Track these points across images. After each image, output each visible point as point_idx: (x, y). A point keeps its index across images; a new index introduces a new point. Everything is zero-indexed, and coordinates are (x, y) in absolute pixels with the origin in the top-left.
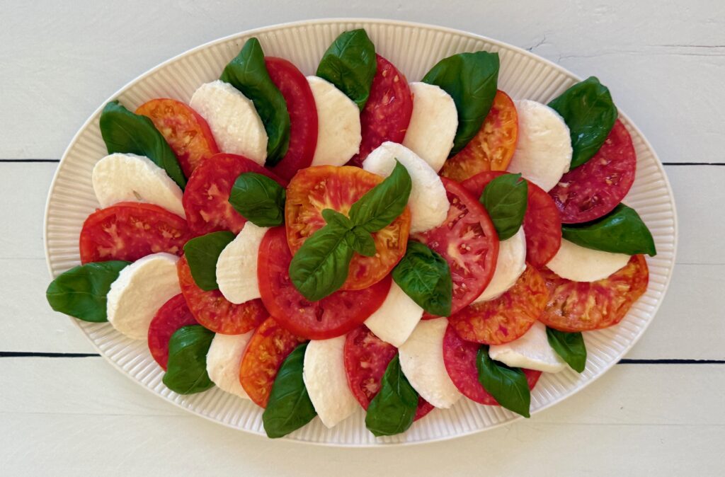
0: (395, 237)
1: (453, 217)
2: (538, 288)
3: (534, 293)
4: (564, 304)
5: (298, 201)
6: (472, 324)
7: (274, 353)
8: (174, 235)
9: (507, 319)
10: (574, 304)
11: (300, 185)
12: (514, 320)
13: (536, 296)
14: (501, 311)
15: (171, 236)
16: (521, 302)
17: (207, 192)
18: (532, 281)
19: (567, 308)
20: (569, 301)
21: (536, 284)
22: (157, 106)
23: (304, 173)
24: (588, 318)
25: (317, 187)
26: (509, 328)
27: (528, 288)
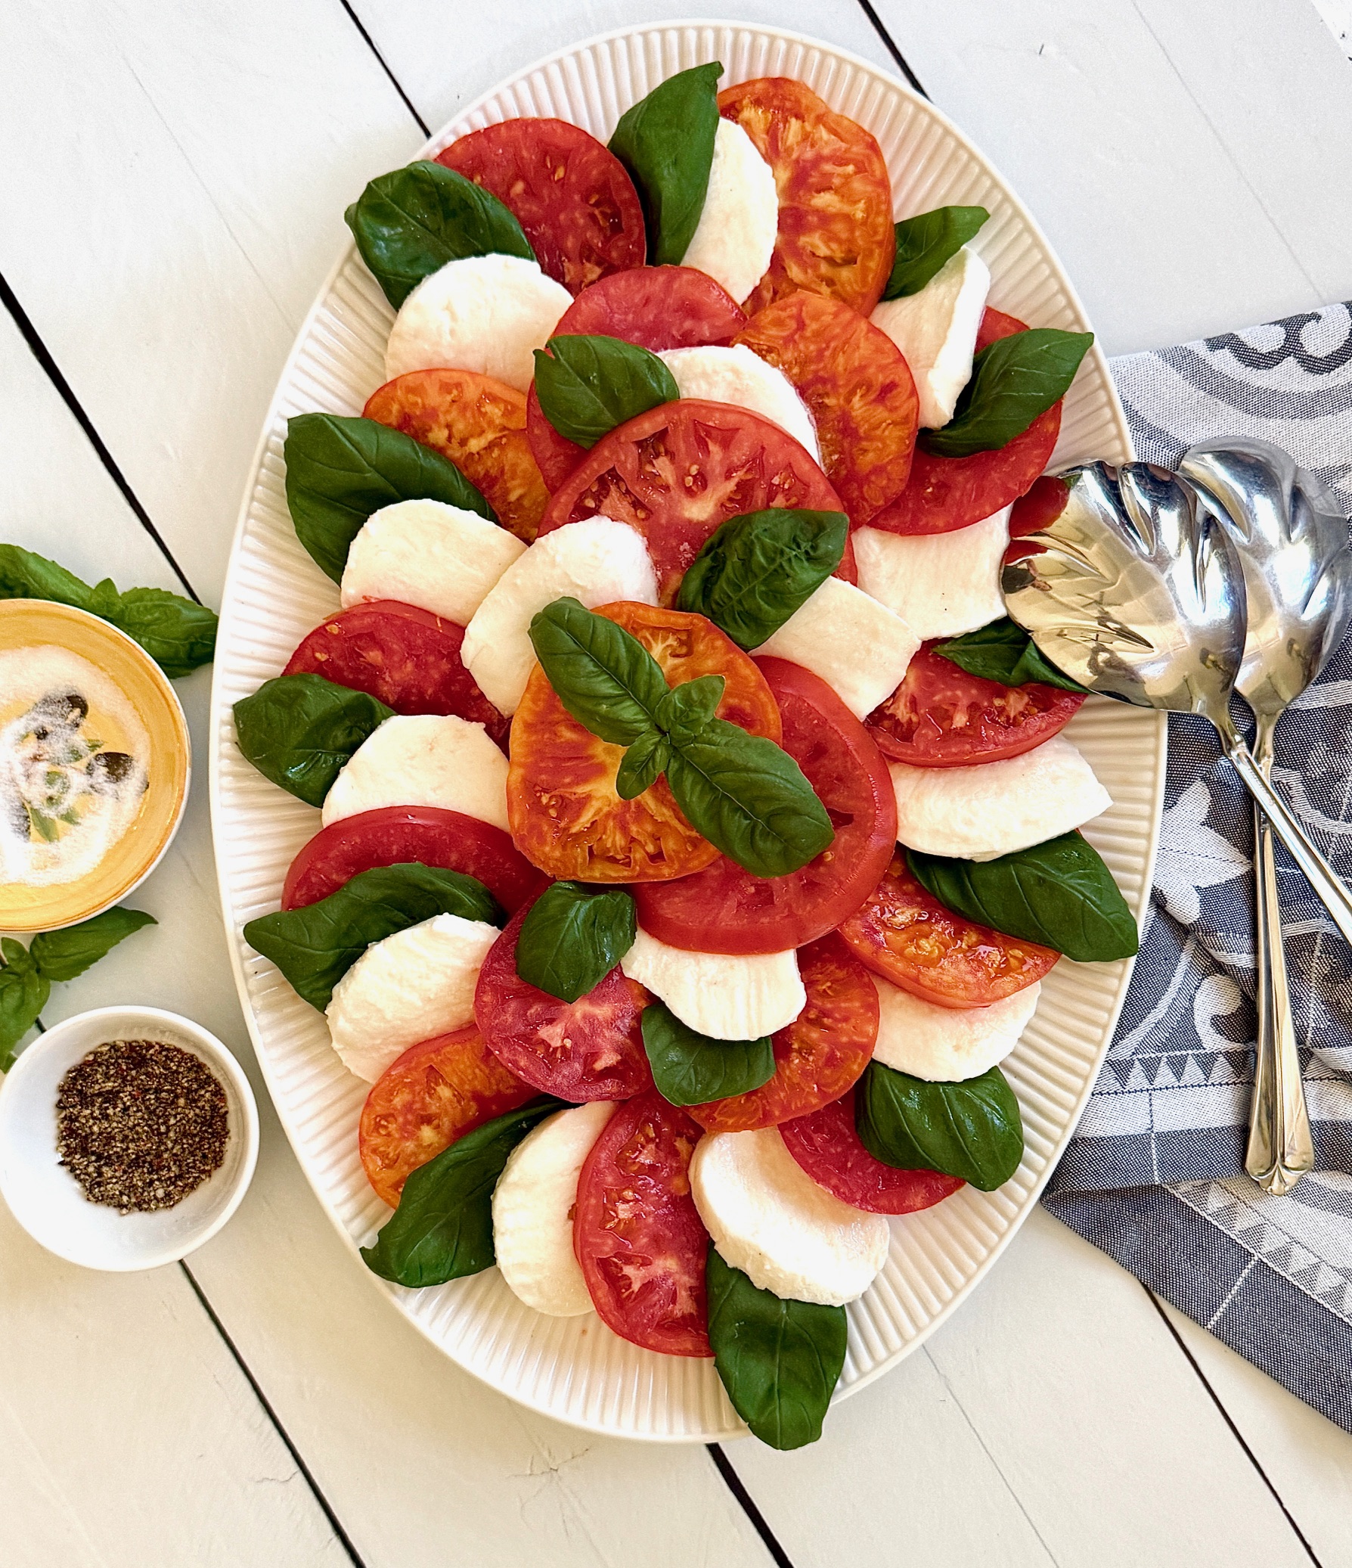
0: (665, 639)
1: (625, 508)
2: (790, 317)
3: (801, 326)
4: (830, 260)
5: (580, 854)
6: (870, 467)
7: (925, 927)
8: (649, 1140)
9: (859, 386)
10: (830, 238)
11: (547, 849)
12: (862, 368)
13: (807, 322)
14: (842, 401)
15: (652, 1146)
16: (820, 353)
17: (556, 1049)
18: (773, 332)
19: (839, 255)
20: (823, 251)
21: (779, 323)
22: (375, 1151)
23: (522, 839)
24: (861, 205)
25: (553, 813)
26: (881, 379)
27: (789, 340)
